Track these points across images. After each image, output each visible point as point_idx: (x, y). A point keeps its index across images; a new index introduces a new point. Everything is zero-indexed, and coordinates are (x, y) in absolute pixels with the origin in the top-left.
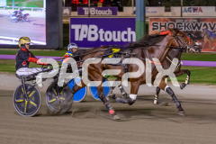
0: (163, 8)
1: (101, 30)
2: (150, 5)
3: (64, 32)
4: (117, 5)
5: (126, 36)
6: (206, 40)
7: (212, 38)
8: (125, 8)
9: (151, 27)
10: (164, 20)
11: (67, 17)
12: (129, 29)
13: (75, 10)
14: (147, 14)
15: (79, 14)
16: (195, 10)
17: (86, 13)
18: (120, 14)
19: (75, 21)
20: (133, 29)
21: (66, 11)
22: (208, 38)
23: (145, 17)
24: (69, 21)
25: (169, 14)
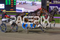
1: (59, 8)
3: (47, 9)
11: (48, 4)
13: (51, 2)
15: (52, 3)
17: (54, 2)
19: (51, 5)
21: (48, 2)
24: (49, 5)
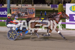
0: (16, 5)
2: (12, 4)
4: (2, 4)
5: (4, 13)
6: (28, 14)
7: (30, 14)
8: (4, 5)
9: (12, 11)
10: (16, 8)
12: (5, 11)
14: (11, 7)
16: (25, 5)
18: (3, 6)
20: (7, 11)
22: (29, 14)
23: (10, 8)
25: (18, 7)
